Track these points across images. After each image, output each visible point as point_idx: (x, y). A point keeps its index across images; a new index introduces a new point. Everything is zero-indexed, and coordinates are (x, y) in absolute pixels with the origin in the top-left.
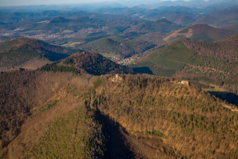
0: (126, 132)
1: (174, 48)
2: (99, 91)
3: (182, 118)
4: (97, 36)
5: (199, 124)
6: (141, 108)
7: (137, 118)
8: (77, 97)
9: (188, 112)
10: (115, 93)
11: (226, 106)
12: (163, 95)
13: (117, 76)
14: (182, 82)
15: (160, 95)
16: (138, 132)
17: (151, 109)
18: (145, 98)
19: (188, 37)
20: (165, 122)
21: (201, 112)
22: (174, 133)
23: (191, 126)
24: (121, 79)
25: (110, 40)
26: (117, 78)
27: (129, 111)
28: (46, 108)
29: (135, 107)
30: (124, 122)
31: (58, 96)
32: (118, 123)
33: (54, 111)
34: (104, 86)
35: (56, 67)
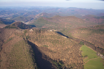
0: (37, 47)
1: (41, 20)
2: (27, 34)
3: (52, 41)
4: (16, 16)
5: (57, 42)
6: (40, 39)
7: (40, 42)
8: (19, 36)
9: (54, 39)
10: (32, 35)
11: (63, 37)
12: (46, 35)
14: (51, 31)
16: (40, 46)
17: (43, 39)
18: (41, 36)
19: (42, 16)
20: (48, 43)
22: (51, 45)
23: (55, 43)
24: (33, 30)
25: (21, 17)
26: (31, 30)
27: (37, 40)
28: (9, 40)
30: (36, 43)
31: (12, 36)
33: (13, 41)
34: (28, 33)
35: (10, 27)
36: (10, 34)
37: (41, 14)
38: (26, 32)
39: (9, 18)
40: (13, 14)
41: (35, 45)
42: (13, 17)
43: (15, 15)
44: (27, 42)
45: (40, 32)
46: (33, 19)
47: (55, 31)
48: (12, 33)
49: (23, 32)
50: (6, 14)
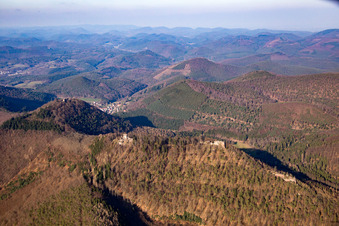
0: (149, 219)
1: (178, 91)
2: (103, 159)
3: (223, 193)
4: (63, 73)
5: (247, 201)
6: (165, 181)
7: (162, 197)
8: (67, 167)
9: (230, 185)
10: (126, 161)
11: (278, 175)
12: (193, 162)
13: (125, 136)
14: (216, 143)
15: (189, 163)
16: (164, 217)
17: (178, 182)
18: (168, 167)
19: (185, 74)
20: (200, 201)
21: (246, 184)
22: (214, 215)
23: (236, 206)
24: (131, 140)
25: (85, 79)
26: (125, 139)
27: (148, 186)
28: (18, 184)
29: (156, 180)
30: (144, 203)
31: (34, 167)
32: (135, 205)
33: (34, 192)
34: (109, 152)
35: (27, 122)
36: (26, 157)
37: (182, 66)
38: (98, 148)
39: (31, 85)
40: (52, 65)
41: (137, 209)
42: (52, 79)
43: (59, 69)
44: (98, 195)
45: (167, 149)
46: (143, 87)
47: (241, 144)
48: (37, 151)
49: (87, 149)
50: (17, 66)
